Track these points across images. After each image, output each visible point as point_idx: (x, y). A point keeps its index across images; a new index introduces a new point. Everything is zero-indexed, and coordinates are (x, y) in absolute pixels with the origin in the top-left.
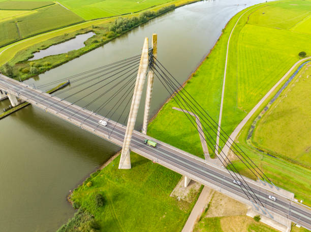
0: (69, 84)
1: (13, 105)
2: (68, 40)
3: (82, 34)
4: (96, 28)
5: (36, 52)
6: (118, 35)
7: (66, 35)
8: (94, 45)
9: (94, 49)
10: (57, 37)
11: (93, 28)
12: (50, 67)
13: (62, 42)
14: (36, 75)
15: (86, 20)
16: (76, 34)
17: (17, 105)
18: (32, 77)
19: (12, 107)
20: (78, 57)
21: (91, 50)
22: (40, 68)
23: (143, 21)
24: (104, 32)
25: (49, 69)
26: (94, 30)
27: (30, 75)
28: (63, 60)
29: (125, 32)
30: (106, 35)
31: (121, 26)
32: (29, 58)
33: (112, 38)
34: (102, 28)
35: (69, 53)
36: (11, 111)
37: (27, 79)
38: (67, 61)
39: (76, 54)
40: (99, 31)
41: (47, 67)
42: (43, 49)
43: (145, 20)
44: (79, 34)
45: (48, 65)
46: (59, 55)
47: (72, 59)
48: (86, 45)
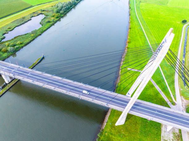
0: (43, 58)
1: (7, 82)
2: (27, 22)
3: (35, 16)
4: (43, 11)
5: (6, 33)
6: (62, 15)
7: (24, 18)
8: (48, 25)
9: (49, 28)
10: (17, 20)
11: (42, 11)
12: (23, 45)
13: (23, 24)
14: (14, 53)
15: (33, 5)
16: (31, 16)
17: (10, 81)
18: (11, 55)
19: (6, 84)
20: (40, 35)
21: (47, 29)
22: (15, 47)
23: (74, 4)
24: (50, 14)
25: (22, 47)
26: (43, 12)
27: (9, 54)
28: (30, 39)
29: (66, 13)
30: (53, 16)
31: (63, 9)
32: (2, 39)
33: (59, 18)
34: (48, 11)
35: (33, 33)
36: (7, 88)
37: (8, 57)
38: (34, 39)
39: (39, 33)
40: (47, 13)
41: (21, 46)
42: (10, 31)
43: (76, 3)
44: (33, 17)
45: (21, 44)
46: (25, 34)
47: (36, 37)
48: (42, 25)
